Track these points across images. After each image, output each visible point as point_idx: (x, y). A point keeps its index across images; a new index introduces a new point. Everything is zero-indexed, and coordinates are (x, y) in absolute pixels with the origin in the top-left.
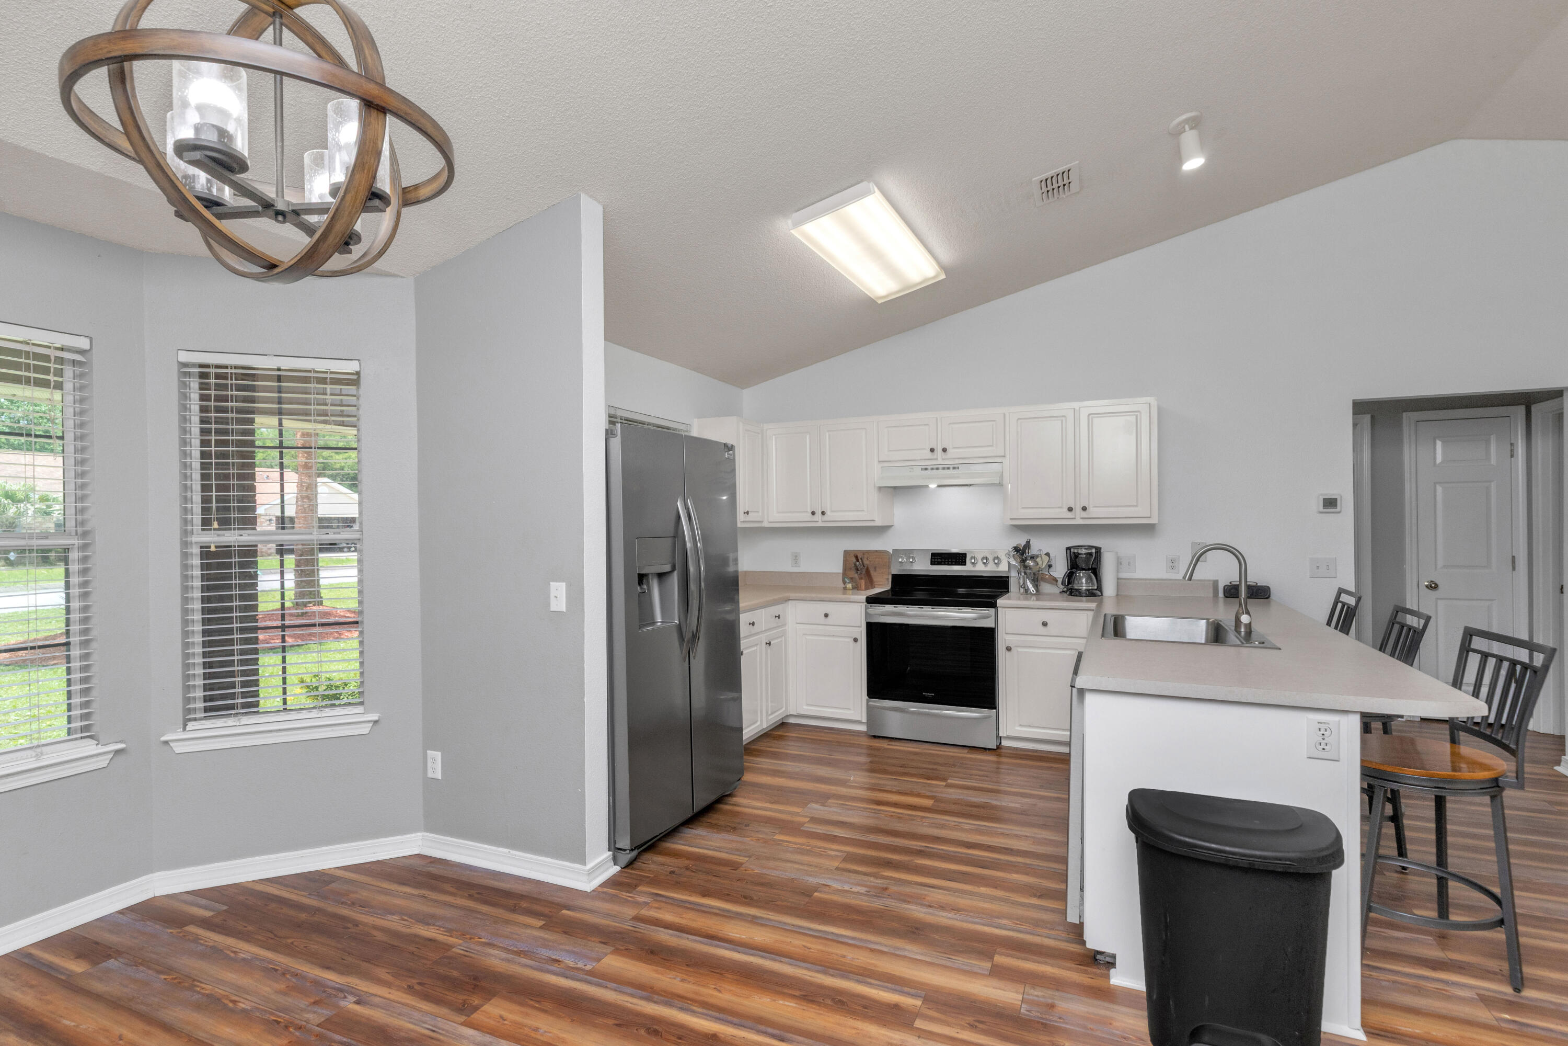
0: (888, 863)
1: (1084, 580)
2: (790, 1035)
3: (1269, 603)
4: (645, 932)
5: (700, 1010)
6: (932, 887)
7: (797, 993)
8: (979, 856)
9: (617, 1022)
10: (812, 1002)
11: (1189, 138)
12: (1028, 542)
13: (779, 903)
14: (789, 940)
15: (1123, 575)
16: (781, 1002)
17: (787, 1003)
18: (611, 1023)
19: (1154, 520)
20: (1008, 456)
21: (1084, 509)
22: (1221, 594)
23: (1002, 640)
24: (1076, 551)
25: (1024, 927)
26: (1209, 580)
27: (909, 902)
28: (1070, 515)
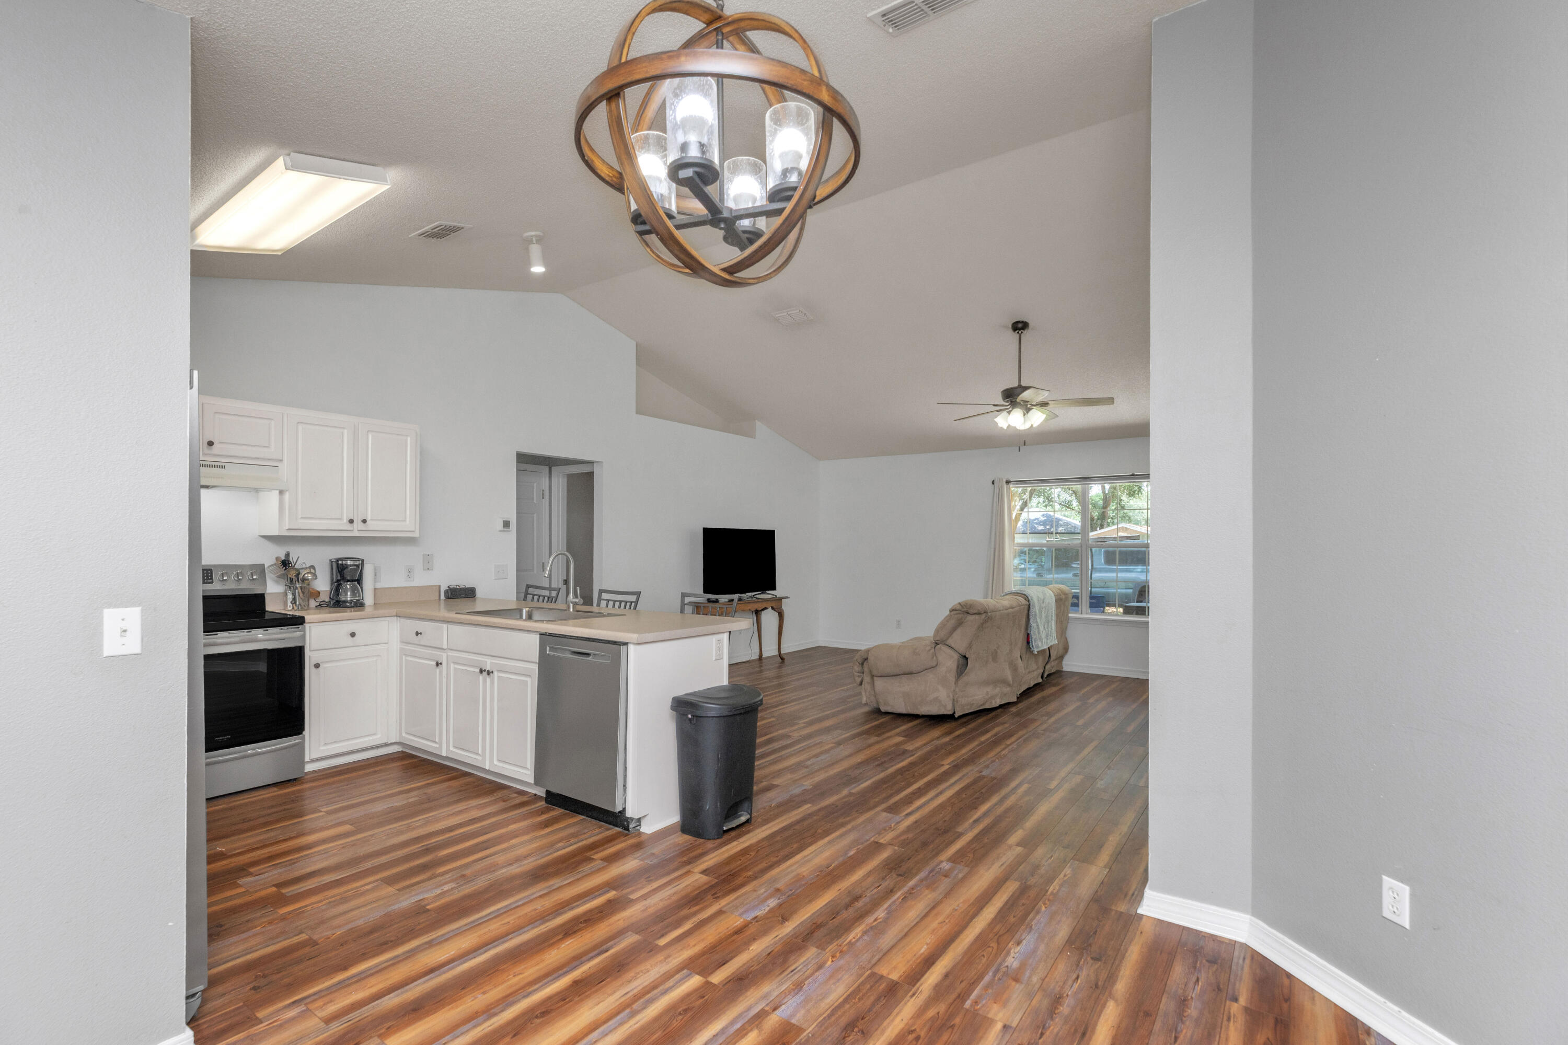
0: (425, 866)
1: (349, 593)
2: (604, 947)
3: (475, 600)
4: (371, 1012)
5: (537, 986)
6: (487, 857)
7: (560, 937)
8: (471, 830)
9: (511, 1036)
10: (575, 932)
11: (535, 250)
12: (288, 555)
13: (418, 927)
14: (486, 930)
15: (379, 585)
16: (563, 945)
17: (567, 943)
18: (508, 1040)
19: (417, 535)
20: (285, 461)
21: (364, 521)
22: (443, 597)
23: (310, 657)
24: (344, 562)
25: (572, 841)
26: (436, 586)
27: (494, 871)
28: (349, 527)
